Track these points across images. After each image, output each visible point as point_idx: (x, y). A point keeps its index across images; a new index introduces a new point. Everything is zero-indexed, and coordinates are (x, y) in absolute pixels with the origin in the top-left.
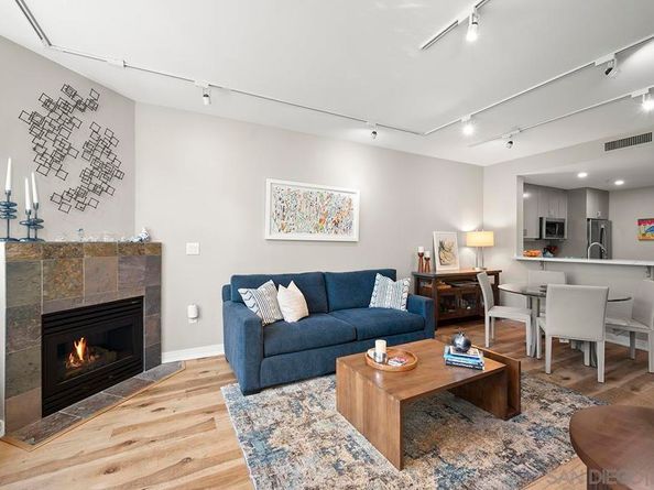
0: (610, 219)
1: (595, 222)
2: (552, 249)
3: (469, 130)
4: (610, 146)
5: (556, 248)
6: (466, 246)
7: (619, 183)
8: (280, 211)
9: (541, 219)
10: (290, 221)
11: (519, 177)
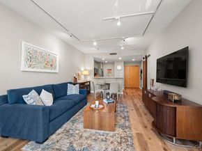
3: (95, 44)
4: (111, 54)
6: (82, 74)
7: (106, 62)
8: (29, 58)
10: (34, 63)
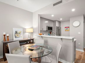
0: (61, 27)
7: (61, 19)
9: (47, 26)
11: (38, 15)
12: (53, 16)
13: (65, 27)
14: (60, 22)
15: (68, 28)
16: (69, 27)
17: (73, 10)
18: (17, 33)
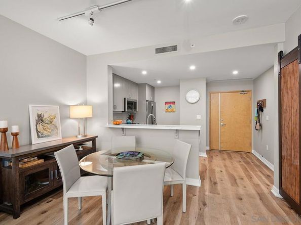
0: (155, 101)
1: (150, 102)
2: (131, 118)
4: (158, 51)
5: (133, 116)
6: (69, 118)
7: (159, 82)
9: (125, 99)
12: (144, 73)
13: (166, 103)
14: (153, 88)
15: (173, 106)
16: (174, 103)
17: (193, 68)
18: (42, 121)
